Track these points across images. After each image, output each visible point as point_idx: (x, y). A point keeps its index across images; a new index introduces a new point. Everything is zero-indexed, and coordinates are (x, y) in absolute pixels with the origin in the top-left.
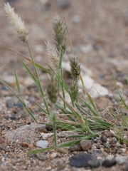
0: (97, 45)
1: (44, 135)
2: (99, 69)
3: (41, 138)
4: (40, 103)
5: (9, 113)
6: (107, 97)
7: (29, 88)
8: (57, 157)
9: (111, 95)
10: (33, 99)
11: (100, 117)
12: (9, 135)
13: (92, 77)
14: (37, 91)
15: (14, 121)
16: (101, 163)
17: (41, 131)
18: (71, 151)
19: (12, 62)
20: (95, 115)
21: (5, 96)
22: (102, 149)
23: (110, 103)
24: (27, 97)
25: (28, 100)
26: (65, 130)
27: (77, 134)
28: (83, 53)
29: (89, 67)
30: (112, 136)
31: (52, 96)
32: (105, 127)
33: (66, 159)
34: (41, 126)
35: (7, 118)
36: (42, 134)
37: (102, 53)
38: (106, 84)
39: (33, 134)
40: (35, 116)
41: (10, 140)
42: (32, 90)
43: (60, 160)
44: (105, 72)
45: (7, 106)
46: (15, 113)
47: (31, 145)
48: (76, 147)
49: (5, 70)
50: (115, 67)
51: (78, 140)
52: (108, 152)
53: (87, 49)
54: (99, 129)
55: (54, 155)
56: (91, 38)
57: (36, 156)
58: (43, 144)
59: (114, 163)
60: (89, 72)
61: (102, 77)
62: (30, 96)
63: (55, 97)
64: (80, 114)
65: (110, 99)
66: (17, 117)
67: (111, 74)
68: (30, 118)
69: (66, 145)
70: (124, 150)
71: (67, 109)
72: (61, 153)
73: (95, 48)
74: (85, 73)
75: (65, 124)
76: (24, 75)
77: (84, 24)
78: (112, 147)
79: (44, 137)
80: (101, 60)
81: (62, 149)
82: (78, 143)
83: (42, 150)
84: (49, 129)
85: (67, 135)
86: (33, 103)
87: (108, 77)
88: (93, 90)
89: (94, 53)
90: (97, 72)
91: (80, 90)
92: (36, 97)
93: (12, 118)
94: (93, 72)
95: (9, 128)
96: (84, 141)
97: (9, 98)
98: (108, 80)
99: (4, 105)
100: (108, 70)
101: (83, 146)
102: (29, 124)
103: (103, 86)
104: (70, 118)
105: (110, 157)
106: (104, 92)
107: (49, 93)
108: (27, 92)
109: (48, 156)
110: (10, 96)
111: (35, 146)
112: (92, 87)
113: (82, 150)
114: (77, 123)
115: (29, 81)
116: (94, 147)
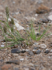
0: (21, 12)
1: (3, 43)
2: (21, 20)
3: (2, 44)
6: (23, 30)
8: (7, 50)
9: (25, 29)
11: (21, 37)
13: (19, 23)
16: (21, 52)
17: (2, 42)
18: (12, 48)
20: (19, 36)
22: (21, 47)
23: (25, 32)
26: (10, 41)
27: (13, 43)
28: (16, 15)
30: (25, 43)
31: (5, 31)
32: (22, 40)
33: (10, 50)
34: (2, 40)
36: (2, 43)
37: (22, 14)
43: (8, 51)
44: (23, 21)
48: (13, 47)
50: (26, 20)
51: (14, 44)
52: (23, 48)
53: (17, 13)
54: (20, 41)
55: (6, 49)
56: (19, 9)
57: (0, 50)
58: (2, 46)
59: (25, 52)
60: (18, 22)
61: (22, 23)
63: (6, 31)
65: (25, 31)
69: (10, 46)
70: (28, 47)
72: (8, 49)
75: (10, 39)
78: (25, 46)
79: (3, 44)
81: (9, 47)
82: (14, 45)
83: (2, 48)
84: (4, 41)
85: (10, 43)
87: (24, 23)
89: (20, 15)
90: (21, 21)
94: (19, 21)
96: (16, 45)
98: (24, 24)
100: (24, 21)
101: (15, 46)
103: (22, 26)
104: (11, 37)
105: (24, 50)
106: (23, 28)
107: (4, 30)
109: (4, 50)
112: (19, 27)
113: (15, 48)
114: (14, 39)
116: (19, 46)
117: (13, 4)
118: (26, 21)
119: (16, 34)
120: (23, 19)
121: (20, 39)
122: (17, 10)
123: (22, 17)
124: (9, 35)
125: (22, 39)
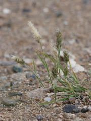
0: (78, 39)
2: (79, 55)
3: (47, 96)
4: (45, 76)
5: (28, 81)
6: (84, 72)
7: (39, 66)
8: (56, 106)
9: (86, 71)
10: (41, 73)
11: (80, 85)
12: (29, 94)
13: (75, 60)
14: (43, 68)
15: (31, 86)
16: (80, 111)
17: (47, 92)
18: (64, 104)
19: (28, 50)
20: (77, 83)
21: (25, 71)
22: (81, 103)
23: (86, 76)
24: (38, 72)
25: (38, 73)
26: (60, 92)
27: (67, 94)
28: (70, 45)
29: (73, 53)
30: (87, 95)
32: (82, 90)
33: (61, 108)
34: (46, 89)
35: (27, 84)
36: (48, 94)
37: (81, 44)
38: (83, 64)
39: (42, 93)
40: (43, 83)
41: (29, 97)
42: (41, 67)
43: (57, 108)
44: (83, 57)
45: (27, 77)
46: (31, 81)
47: (41, 100)
48: (66, 101)
49: (24, 55)
50: (88, 54)
51: (67, 97)
52: (84, 104)
53: (72, 42)
54: (79, 91)
55: (54, 105)
56: (74, 35)
57: (44, 106)
58: (48, 99)
59: (88, 111)
60: (74, 57)
61: (81, 60)
62: (39, 71)
63: (56, 75)
64: (69, 82)
65: (86, 73)
66: (32, 83)
67: (87, 58)
68: (40, 84)
69: (61, 100)
71: (61, 80)
72: (58, 104)
73: (77, 41)
74: (71, 57)
75: (60, 88)
76: (35, 58)
77: (70, 26)
78: (87, 101)
79: (48, 96)
80: (81, 49)
81: (59, 102)
82: (68, 99)
83: (48, 103)
84: (51, 91)
85: (61, 95)
86: (41, 76)
87: (84, 60)
88: (76, 68)
89: (76, 45)
90: (78, 57)
91: (69, 68)
92: (43, 72)
93: (29, 84)
94: (76, 57)
95: (28, 90)
96: (71, 98)
97: (27, 72)
98: (85, 62)
99: (25, 76)
100: (85, 55)
101: (70, 101)
102: (40, 87)
103: (82, 65)
104: (63, 85)
105: (85, 107)
106: (82, 69)
107: (53, 72)
108: (38, 68)
109: (51, 106)
110: (28, 71)
111: (43, 100)
112: (75, 66)
113: (70, 103)
114: (67, 88)
115: (39, 62)
116: (76, 101)
117: (65, 26)
118: (87, 56)
119: (72, 79)
120: (82, 53)
121: (79, 89)
122: (72, 36)
123: (81, 50)
124: (59, 81)
125: (82, 88)
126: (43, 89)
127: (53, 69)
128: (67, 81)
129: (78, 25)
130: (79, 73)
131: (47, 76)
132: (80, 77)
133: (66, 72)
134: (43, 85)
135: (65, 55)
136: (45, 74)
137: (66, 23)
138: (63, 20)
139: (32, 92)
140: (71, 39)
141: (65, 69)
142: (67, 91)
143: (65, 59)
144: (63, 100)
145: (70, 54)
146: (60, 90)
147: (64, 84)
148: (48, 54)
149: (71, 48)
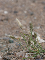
0: (42, 27)
2: (42, 34)
3: (26, 55)
4: (25, 45)
5: (17, 47)
6: (44, 43)
7: (22, 40)
10: (23, 43)
11: (42, 49)
13: (40, 37)
14: (24, 41)
15: (18, 50)
17: (26, 53)
18: (34, 59)
19: (17, 32)
21: (15, 42)
22: (43, 58)
24: (21, 43)
25: (22, 43)
27: (36, 54)
28: (37, 29)
29: (39, 33)
32: (44, 52)
34: (26, 51)
36: (26, 54)
37: (43, 29)
38: (44, 39)
39: (24, 54)
41: (17, 55)
42: (23, 41)
44: (44, 35)
45: (16, 45)
47: (23, 57)
48: (36, 57)
49: (15, 34)
51: (36, 55)
53: (39, 28)
54: (42, 53)
55: (30, 59)
56: (40, 24)
58: (27, 57)
60: (39, 35)
61: (43, 37)
62: (22, 42)
64: (37, 48)
66: (19, 49)
68: (23, 49)
69: (33, 57)
72: (32, 59)
73: (41, 28)
74: (38, 36)
75: (33, 51)
76: (20, 36)
77: (38, 20)
81: (32, 58)
82: (36, 56)
84: (28, 52)
85: (33, 54)
86: (23, 45)
88: (40, 41)
89: (41, 29)
90: (42, 35)
91: (37, 41)
92: (24, 43)
93: (17, 49)
94: (40, 35)
95: (17, 52)
96: (38, 56)
97: (16, 43)
99: (15, 45)
101: (38, 57)
102: (23, 51)
103: (43, 39)
108: (22, 41)
111: (24, 57)
112: (40, 40)
113: (37, 58)
115: (22, 38)
116: (41, 57)
117: (35, 20)
119: (38, 46)
121: (42, 51)
123: (43, 32)
124: (32, 47)
126: (24, 51)
127: (29, 41)
128: (36, 47)
129: (42, 20)
130: (42, 43)
131: (26, 45)
132: (43, 45)
133: (35, 43)
134: (24, 50)
135: (35, 34)
136: (25, 44)
137: (35, 18)
138: (34, 17)
139: (19, 53)
140: (38, 26)
141: (35, 42)
142: (36, 52)
143: (35, 36)
144: (34, 57)
145: (37, 34)
146: (33, 52)
147: (35, 49)
148: (27, 34)
149: (38, 31)
